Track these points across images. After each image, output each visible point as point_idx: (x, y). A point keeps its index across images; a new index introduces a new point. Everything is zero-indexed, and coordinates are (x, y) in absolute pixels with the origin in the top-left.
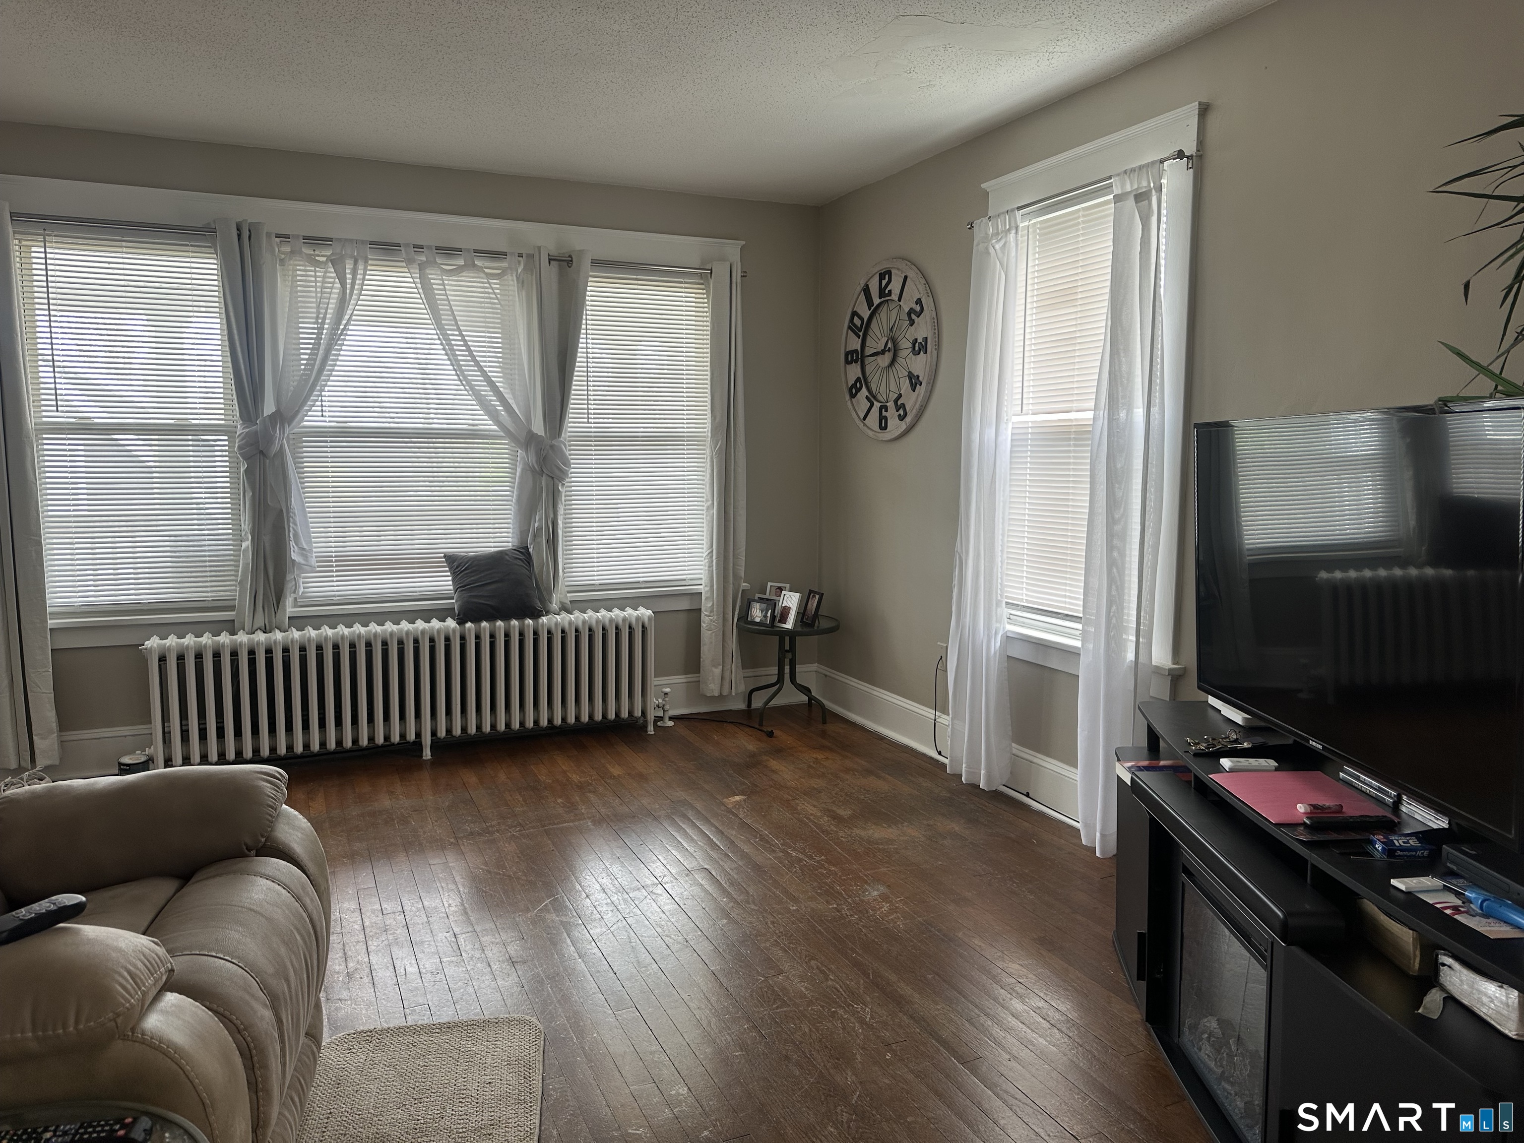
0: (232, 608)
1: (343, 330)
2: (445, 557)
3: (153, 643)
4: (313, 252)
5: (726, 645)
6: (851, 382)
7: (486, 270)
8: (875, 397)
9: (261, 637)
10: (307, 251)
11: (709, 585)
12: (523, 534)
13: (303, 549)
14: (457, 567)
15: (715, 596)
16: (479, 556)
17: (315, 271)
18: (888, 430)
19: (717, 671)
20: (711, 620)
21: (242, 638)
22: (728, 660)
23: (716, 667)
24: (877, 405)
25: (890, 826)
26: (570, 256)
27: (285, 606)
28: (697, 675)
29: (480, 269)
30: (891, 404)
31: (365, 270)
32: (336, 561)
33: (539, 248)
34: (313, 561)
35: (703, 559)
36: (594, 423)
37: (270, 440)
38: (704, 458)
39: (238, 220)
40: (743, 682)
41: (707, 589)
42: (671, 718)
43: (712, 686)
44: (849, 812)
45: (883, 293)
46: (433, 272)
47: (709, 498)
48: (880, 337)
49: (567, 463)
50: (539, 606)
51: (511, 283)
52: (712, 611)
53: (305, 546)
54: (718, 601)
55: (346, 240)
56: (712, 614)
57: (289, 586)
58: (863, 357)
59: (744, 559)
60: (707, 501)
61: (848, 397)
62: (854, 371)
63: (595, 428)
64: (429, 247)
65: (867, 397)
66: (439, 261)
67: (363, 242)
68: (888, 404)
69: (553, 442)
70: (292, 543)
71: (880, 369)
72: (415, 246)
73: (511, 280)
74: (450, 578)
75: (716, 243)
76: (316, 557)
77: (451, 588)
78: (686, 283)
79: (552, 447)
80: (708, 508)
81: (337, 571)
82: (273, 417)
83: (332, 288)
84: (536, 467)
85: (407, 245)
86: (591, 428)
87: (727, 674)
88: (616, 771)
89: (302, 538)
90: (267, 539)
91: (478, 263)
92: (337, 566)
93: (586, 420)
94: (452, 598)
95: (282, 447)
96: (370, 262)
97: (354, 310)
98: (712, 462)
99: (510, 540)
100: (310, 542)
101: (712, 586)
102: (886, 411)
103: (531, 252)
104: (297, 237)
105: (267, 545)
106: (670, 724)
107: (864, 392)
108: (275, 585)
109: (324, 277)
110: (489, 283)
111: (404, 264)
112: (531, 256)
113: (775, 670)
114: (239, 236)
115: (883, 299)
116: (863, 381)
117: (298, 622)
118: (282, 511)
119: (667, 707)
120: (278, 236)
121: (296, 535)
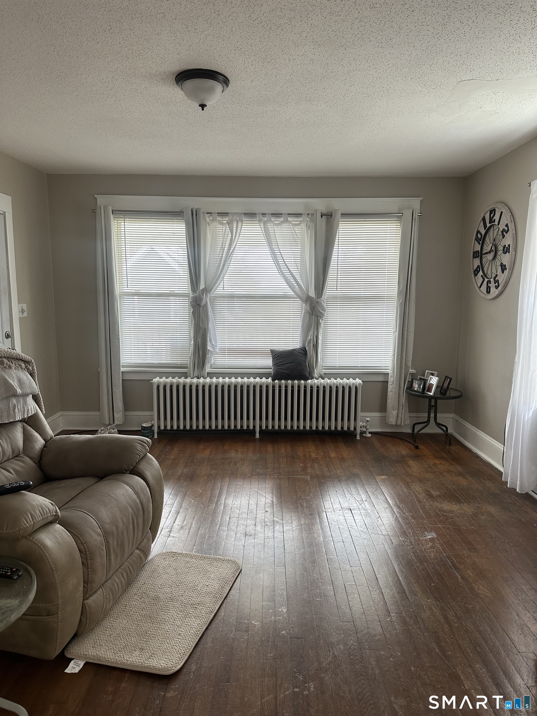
0: (186, 368)
1: (232, 252)
2: (270, 350)
3: (156, 380)
4: (222, 219)
5: (400, 400)
6: (475, 268)
7: (293, 222)
8: (486, 276)
9: (195, 380)
10: (219, 218)
11: (392, 370)
12: (304, 342)
13: (213, 345)
14: (274, 356)
15: (395, 375)
16: (284, 351)
17: (222, 227)
18: (490, 293)
19: (395, 412)
20: (393, 387)
21: (188, 380)
22: (401, 408)
23: (394, 410)
24: (486, 280)
25: (456, 504)
26: (332, 213)
27: (205, 368)
28: (385, 413)
29: (290, 222)
30: (492, 280)
31: (242, 226)
32: (227, 350)
33: (316, 210)
34: (217, 350)
35: (390, 356)
36: (340, 291)
37: (201, 300)
38: (393, 307)
39: (192, 208)
40: (409, 419)
41: (392, 372)
42: (370, 433)
43: (391, 420)
44: (438, 493)
45: (492, 220)
46: (270, 225)
47: (395, 327)
48: (489, 244)
49: (324, 310)
50: (308, 375)
51: (303, 227)
52: (393, 383)
53: (214, 344)
54: (396, 378)
55: (234, 213)
56: (393, 384)
57: (207, 360)
58: (482, 254)
59: (411, 358)
60: (394, 328)
61: (473, 276)
62: (477, 262)
63: (340, 293)
64: (269, 214)
65: (482, 276)
66: (272, 219)
67: (241, 214)
68: (491, 280)
69: (318, 300)
70: (209, 343)
71: (489, 261)
72: (263, 214)
73: (303, 225)
74: (272, 360)
75: (407, 200)
76: (219, 348)
77: (272, 364)
78: (390, 221)
79: (317, 302)
80: (394, 332)
81: (227, 355)
82: (203, 290)
83: (228, 234)
84: (310, 311)
85: (259, 214)
86: (338, 293)
87: (400, 415)
88: (333, 455)
89: (213, 341)
90: (200, 340)
91: (289, 219)
92: (227, 352)
93: (336, 289)
94: (271, 369)
95: (206, 302)
96: (244, 222)
97: (236, 243)
98: (397, 309)
99: (299, 344)
100: (216, 342)
101: (394, 370)
102: (490, 283)
103: (313, 212)
104: (215, 213)
105: (200, 343)
106: (369, 435)
107: (481, 273)
108: (202, 360)
109: (225, 230)
110: (293, 228)
111: (257, 222)
112: (313, 214)
113: (426, 415)
114: (192, 214)
115: (491, 224)
116: (481, 267)
117: (211, 375)
118: (206, 329)
119: (368, 427)
120: (207, 213)
121: (210, 339)
